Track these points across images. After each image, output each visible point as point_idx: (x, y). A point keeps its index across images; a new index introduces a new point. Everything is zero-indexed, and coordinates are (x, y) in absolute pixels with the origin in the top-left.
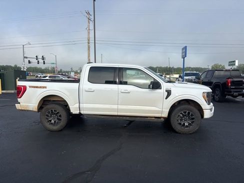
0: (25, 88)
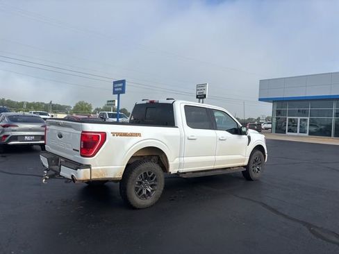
0: (104, 135)
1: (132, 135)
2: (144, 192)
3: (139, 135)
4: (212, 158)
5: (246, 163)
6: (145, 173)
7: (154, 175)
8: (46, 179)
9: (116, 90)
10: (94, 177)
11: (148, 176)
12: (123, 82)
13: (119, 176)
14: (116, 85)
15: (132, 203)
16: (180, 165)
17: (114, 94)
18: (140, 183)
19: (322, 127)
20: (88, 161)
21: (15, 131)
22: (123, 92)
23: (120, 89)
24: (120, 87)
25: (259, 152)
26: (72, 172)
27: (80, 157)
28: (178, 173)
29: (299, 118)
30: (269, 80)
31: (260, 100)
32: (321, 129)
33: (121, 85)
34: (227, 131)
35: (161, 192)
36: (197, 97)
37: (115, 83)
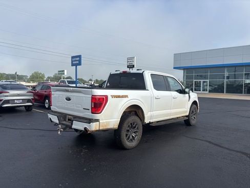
1: (123, 97)
2: (131, 137)
3: (126, 96)
4: (168, 111)
5: (187, 114)
6: (131, 124)
7: (136, 125)
8: (61, 131)
9: (74, 62)
10: (101, 128)
11: (132, 126)
12: (80, 56)
13: (116, 127)
14: (74, 59)
15: (125, 146)
16: (151, 117)
17: (72, 66)
18: (128, 131)
19: (216, 86)
20: (97, 116)
21: (7, 96)
22: (80, 64)
23: (77, 62)
24: (77, 61)
25: (194, 106)
26: (86, 125)
27: (91, 114)
28: (150, 123)
29: (202, 81)
30: (180, 54)
31: (174, 68)
32: (215, 88)
33: (78, 59)
34: (176, 91)
35: (141, 137)
36: (128, 67)
37: (73, 57)
